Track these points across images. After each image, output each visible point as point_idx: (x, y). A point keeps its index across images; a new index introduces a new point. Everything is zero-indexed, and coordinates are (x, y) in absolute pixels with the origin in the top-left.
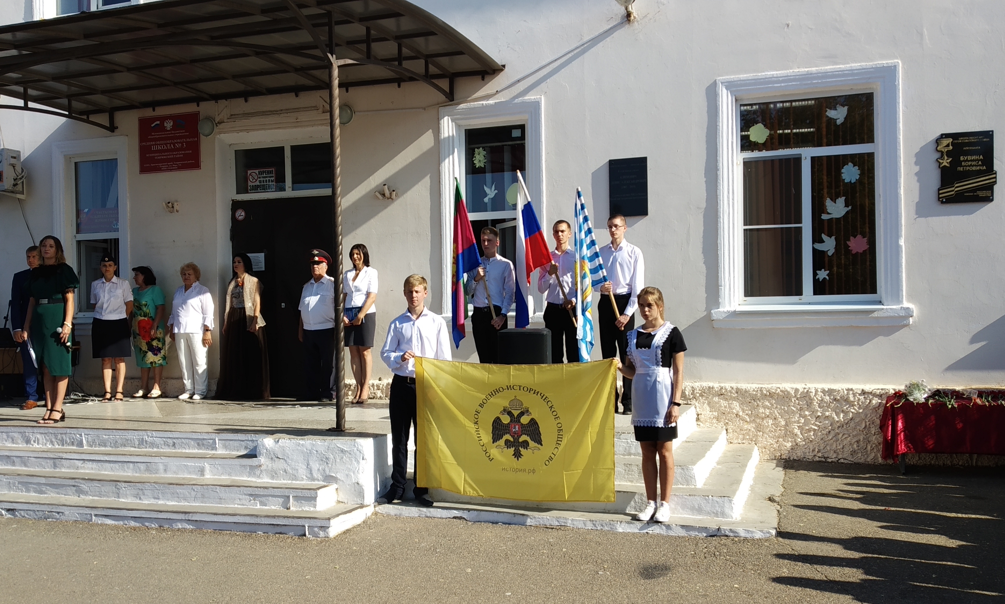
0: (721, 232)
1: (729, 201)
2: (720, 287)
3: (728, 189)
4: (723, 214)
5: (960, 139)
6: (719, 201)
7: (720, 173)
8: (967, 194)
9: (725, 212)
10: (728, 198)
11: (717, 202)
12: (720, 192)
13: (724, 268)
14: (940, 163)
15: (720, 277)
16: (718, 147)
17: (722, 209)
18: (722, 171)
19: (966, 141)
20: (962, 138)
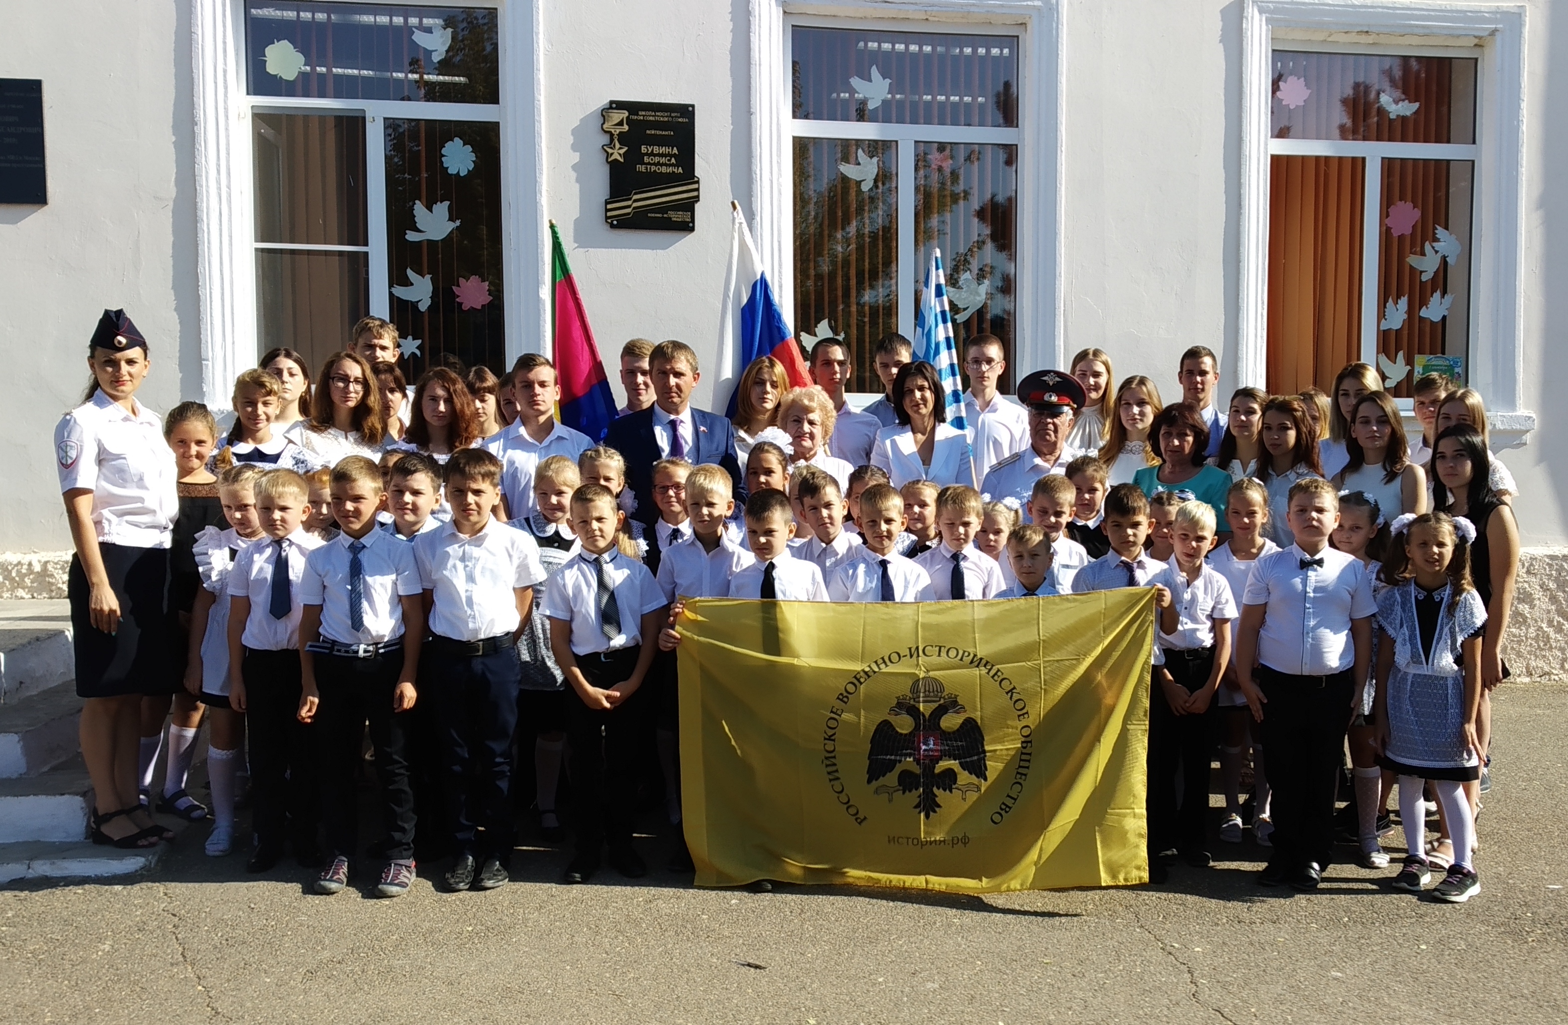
0: (203, 249)
1: (219, 189)
2: (204, 362)
3: (218, 165)
4: (207, 214)
5: (640, 113)
6: (198, 188)
7: (200, 130)
8: (653, 215)
9: (211, 211)
10: (218, 182)
11: (196, 189)
12: (201, 170)
13: (211, 323)
14: (608, 155)
15: (203, 341)
16: (196, 76)
17: (205, 205)
18: (205, 128)
19: (651, 118)
20: (644, 113)
